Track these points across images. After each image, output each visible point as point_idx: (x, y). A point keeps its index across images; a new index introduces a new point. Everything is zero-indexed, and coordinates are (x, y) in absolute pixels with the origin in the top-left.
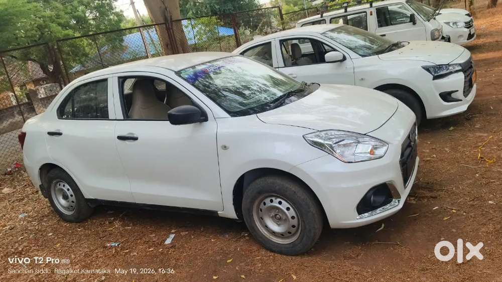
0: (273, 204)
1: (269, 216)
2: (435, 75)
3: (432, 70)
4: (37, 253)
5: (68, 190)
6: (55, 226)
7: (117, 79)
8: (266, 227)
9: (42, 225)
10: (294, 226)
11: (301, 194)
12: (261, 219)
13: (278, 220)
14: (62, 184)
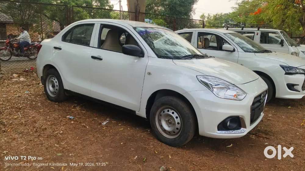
0: (169, 113)
1: (165, 120)
2: (287, 72)
3: (286, 69)
4: (29, 111)
5: (56, 82)
6: (43, 101)
7: (100, 25)
8: (161, 126)
9: (36, 99)
10: (177, 129)
11: (186, 110)
12: (160, 121)
13: (169, 123)
14: (54, 78)
